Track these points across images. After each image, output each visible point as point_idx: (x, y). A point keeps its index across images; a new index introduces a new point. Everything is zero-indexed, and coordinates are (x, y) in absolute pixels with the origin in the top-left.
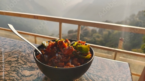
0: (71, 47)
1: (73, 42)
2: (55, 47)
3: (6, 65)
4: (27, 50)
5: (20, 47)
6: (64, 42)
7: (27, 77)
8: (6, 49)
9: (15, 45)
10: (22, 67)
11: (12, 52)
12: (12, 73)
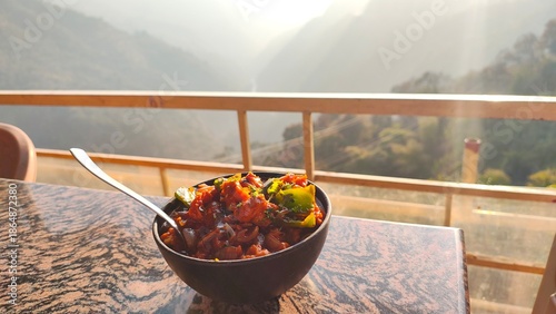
0: (259, 198)
1: (270, 180)
2: (214, 203)
3: (78, 271)
4: (136, 220)
5: (114, 212)
6: (238, 184)
7: (141, 299)
8: (71, 221)
9: (97, 206)
10: (126, 274)
11: (91, 229)
12: (98, 292)
